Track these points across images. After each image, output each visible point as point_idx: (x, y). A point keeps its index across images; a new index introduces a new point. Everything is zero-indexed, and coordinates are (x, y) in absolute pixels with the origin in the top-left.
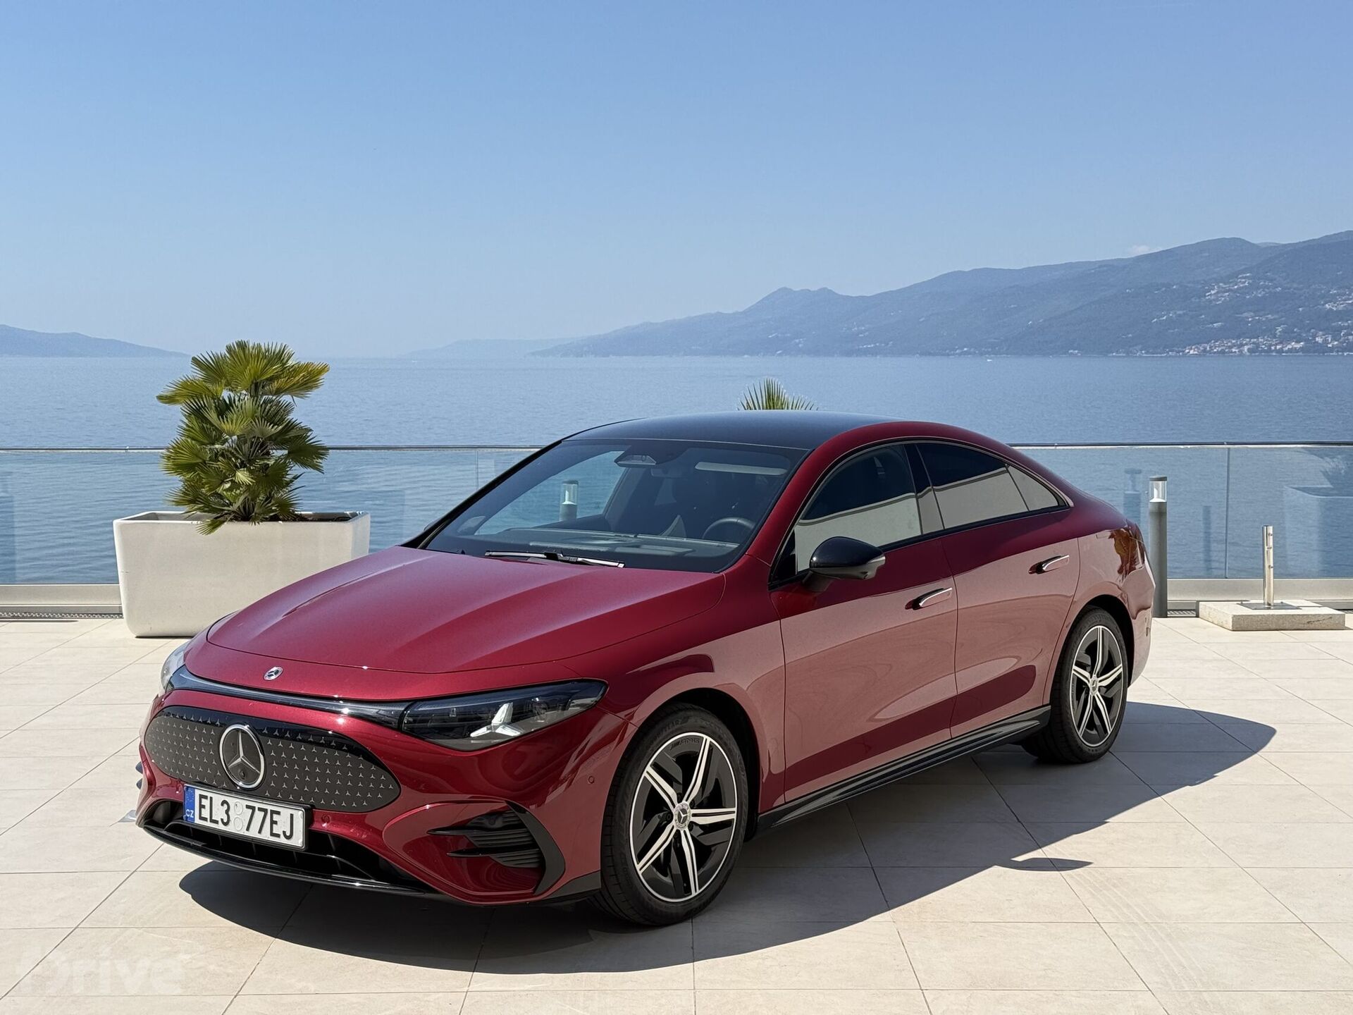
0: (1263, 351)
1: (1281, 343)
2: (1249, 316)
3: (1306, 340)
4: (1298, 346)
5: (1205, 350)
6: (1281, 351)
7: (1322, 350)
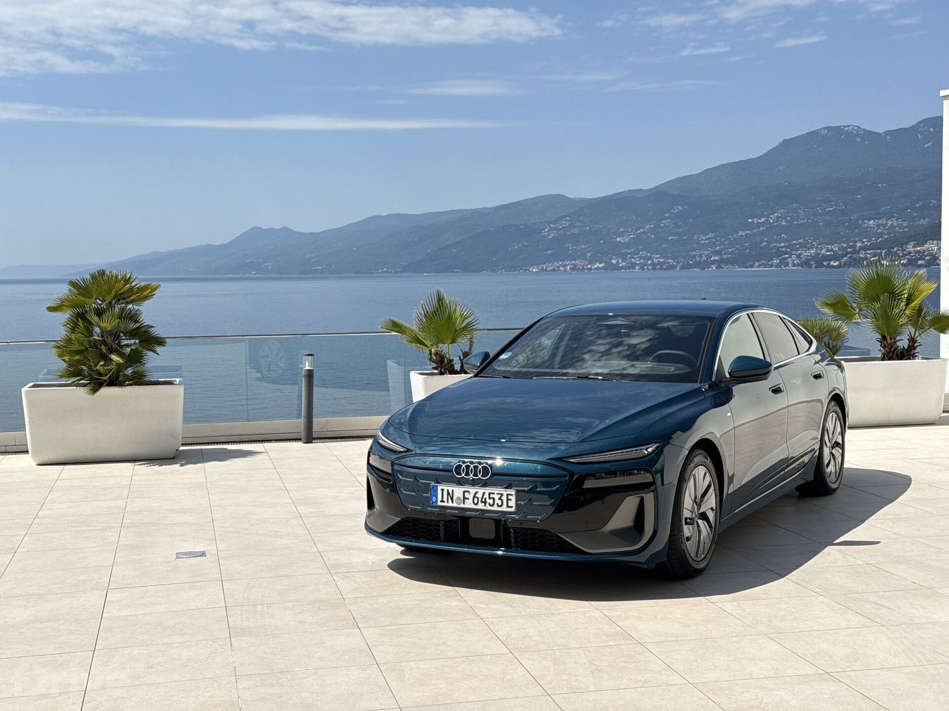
0: (579, 269)
1: (590, 264)
2: (569, 245)
3: (606, 262)
4: (601, 266)
5: (542, 269)
6: (590, 269)
7: (616, 268)
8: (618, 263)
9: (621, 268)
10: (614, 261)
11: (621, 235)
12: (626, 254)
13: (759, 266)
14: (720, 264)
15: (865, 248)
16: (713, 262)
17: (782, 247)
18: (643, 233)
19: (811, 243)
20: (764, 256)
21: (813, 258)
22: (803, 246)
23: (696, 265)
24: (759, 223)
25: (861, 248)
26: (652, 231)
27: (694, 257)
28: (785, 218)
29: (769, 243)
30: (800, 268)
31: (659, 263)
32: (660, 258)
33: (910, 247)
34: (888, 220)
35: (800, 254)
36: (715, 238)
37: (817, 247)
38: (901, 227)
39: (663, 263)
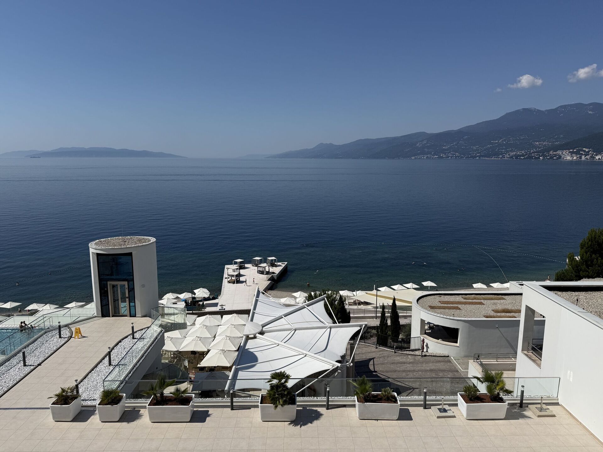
0: (429, 158)
1: (433, 156)
2: (426, 150)
3: (439, 155)
4: (437, 157)
5: (416, 158)
6: (433, 158)
7: (442, 157)
9: (444, 158)
10: (442, 155)
11: (445, 146)
12: (446, 153)
13: (494, 158)
16: (478, 156)
17: (503, 151)
18: (453, 145)
19: (514, 150)
20: (497, 154)
21: (514, 155)
23: (471, 157)
24: (495, 142)
25: (533, 153)
26: (456, 145)
27: (471, 154)
29: (498, 150)
30: (510, 159)
31: (458, 156)
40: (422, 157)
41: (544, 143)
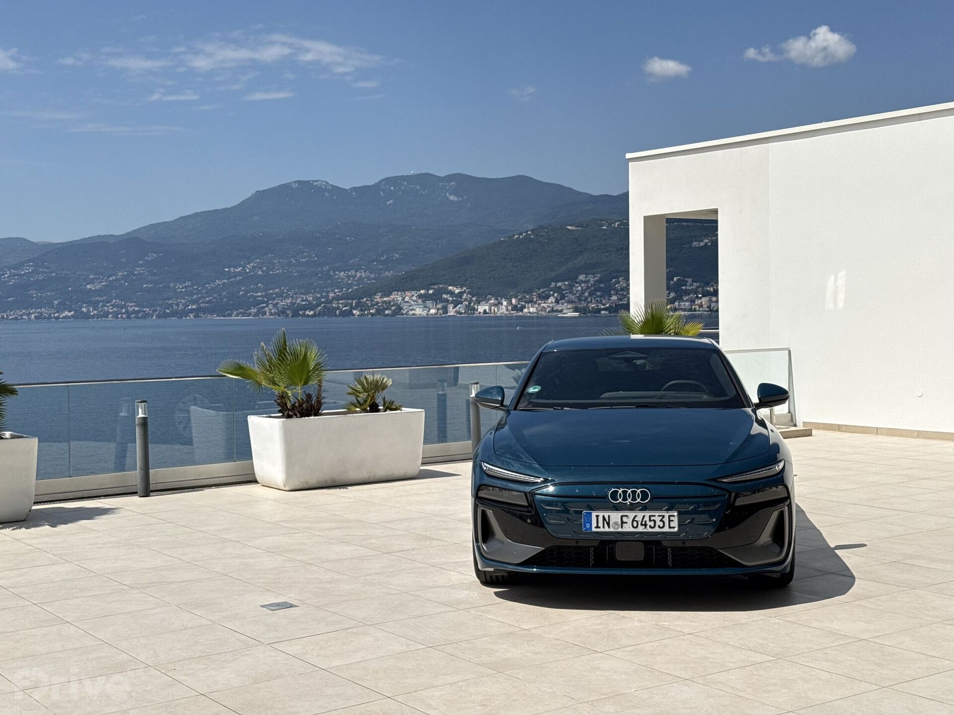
0: (45, 317)
1: (58, 312)
2: (33, 293)
3: (75, 311)
4: (70, 314)
6: (58, 318)
7: (87, 316)
8: (88, 311)
9: (93, 317)
10: (84, 310)
11: (92, 282)
12: (98, 302)
13: (237, 315)
14: (197, 312)
15: (338, 298)
16: (191, 311)
17: (258, 296)
18: (116, 280)
19: (287, 293)
20: (242, 305)
21: (289, 308)
22: (280, 295)
23: (172, 314)
24: (235, 272)
25: (333, 298)
26: (124, 278)
27: (171, 305)
28: (261, 268)
29: (246, 292)
30: (278, 317)
31: (134, 312)
32: (135, 306)
33: (378, 298)
34: (356, 271)
35: (277, 304)
36: (192, 286)
37: (292, 296)
38: (368, 278)
39: (138, 312)
40: (24, 314)
41: (358, 274)
